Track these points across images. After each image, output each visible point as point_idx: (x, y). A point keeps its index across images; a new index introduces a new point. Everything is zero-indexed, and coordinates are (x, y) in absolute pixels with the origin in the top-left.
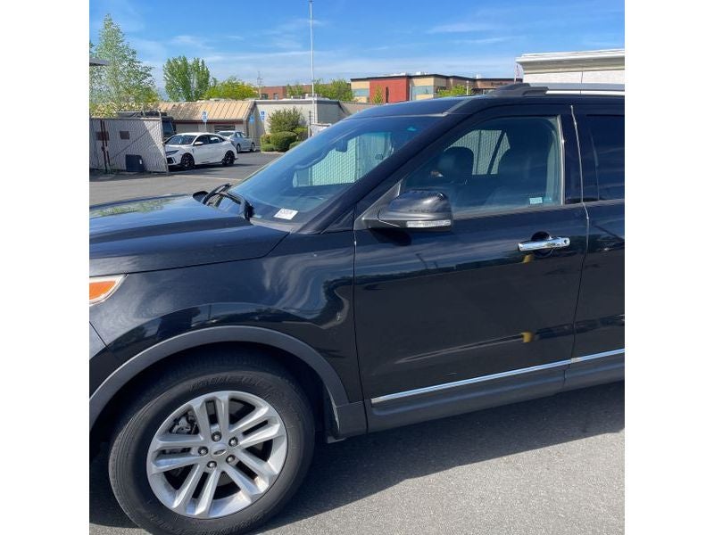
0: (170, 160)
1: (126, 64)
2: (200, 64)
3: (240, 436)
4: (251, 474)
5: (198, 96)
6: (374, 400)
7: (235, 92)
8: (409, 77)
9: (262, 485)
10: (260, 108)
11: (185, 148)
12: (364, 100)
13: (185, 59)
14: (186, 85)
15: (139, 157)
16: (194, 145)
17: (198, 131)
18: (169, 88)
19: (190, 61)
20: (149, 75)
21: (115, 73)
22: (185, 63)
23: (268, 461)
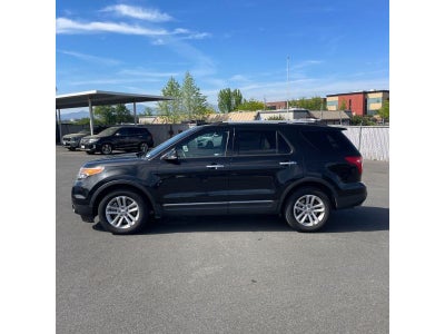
2: (237, 92)
5: (235, 109)
7: (253, 106)
8: (365, 93)
10: (261, 115)
12: (334, 108)
13: (229, 90)
14: (229, 103)
18: (220, 105)
19: (232, 91)
20: (205, 100)
21: (189, 100)
22: (229, 92)
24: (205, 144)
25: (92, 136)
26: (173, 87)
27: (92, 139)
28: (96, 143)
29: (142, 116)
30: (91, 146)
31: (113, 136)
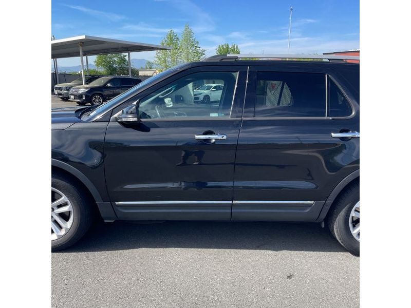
0: (197, 98)
1: (193, 49)
2: (235, 48)
3: (55, 208)
4: (61, 227)
6: (117, 203)
9: (63, 232)
11: (206, 92)
13: (228, 45)
15: (181, 96)
16: (211, 91)
17: (214, 83)
19: (230, 46)
20: (203, 54)
21: (188, 54)
22: (228, 47)
23: (68, 223)
24: (201, 97)
25: (85, 85)
26: (172, 39)
27: (83, 89)
28: (87, 94)
29: (143, 69)
30: (80, 96)
31: (105, 87)
